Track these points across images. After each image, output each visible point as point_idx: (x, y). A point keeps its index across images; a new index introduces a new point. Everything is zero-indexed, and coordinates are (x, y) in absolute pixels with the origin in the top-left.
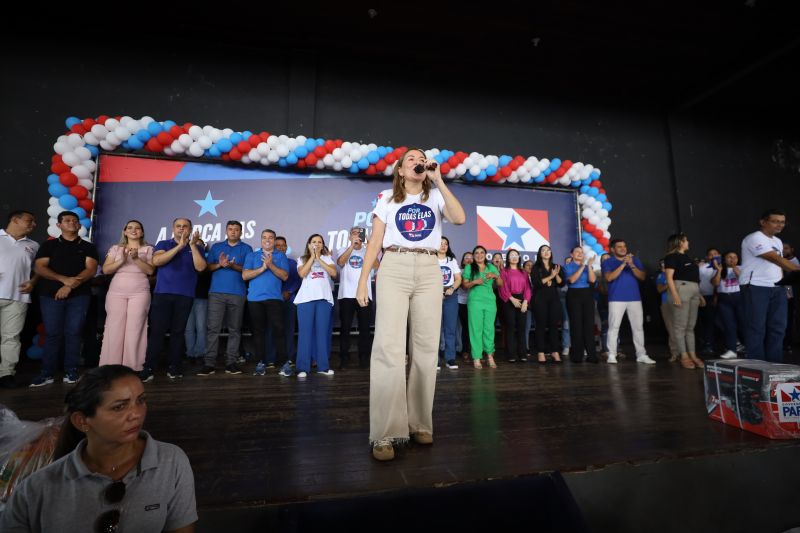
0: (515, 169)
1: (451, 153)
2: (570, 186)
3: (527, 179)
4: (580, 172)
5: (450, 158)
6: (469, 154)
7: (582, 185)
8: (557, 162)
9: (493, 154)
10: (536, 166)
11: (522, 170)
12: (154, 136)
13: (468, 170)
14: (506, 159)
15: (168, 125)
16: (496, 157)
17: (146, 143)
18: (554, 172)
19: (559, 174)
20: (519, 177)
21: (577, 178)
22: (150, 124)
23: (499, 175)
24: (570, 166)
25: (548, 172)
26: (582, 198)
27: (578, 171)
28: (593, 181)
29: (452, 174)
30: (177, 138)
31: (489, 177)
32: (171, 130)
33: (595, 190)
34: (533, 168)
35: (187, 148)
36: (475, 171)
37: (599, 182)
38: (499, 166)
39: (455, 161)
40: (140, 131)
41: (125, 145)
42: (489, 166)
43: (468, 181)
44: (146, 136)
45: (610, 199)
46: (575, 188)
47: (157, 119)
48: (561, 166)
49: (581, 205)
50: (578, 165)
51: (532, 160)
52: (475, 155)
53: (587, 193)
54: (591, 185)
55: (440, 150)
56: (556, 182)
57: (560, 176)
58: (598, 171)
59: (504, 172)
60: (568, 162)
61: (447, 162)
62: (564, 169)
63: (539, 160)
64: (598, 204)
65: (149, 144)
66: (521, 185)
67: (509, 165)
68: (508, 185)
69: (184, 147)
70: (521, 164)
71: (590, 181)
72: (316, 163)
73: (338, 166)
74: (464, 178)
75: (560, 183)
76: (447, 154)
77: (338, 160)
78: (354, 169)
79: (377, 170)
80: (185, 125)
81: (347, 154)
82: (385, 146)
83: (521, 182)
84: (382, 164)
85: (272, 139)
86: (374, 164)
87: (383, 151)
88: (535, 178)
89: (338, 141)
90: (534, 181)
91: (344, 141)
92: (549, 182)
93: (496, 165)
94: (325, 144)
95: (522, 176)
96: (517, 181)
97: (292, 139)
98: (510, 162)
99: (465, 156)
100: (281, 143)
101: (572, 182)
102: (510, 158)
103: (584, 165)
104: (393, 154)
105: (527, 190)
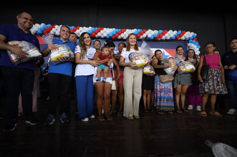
0: (164, 35)
1: (141, 30)
2: (185, 40)
3: (168, 38)
4: (189, 35)
5: (141, 32)
6: (147, 30)
7: (189, 40)
8: (180, 32)
10: (172, 33)
11: (167, 35)
12: (45, 29)
13: (147, 36)
14: (161, 31)
15: (49, 25)
16: (157, 31)
19: (180, 36)
20: (165, 38)
21: (187, 37)
22: (44, 25)
23: (158, 37)
24: (185, 33)
25: (177, 35)
26: (189, 44)
27: (188, 35)
28: (193, 38)
29: (141, 37)
30: (51, 29)
31: (154, 38)
32: (50, 27)
33: (194, 41)
34: (171, 34)
36: (149, 36)
37: (196, 38)
38: (158, 34)
40: (41, 28)
41: (37, 33)
42: (155, 34)
43: (147, 40)
44: (43, 29)
45: (200, 44)
46: (187, 41)
47: (46, 24)
48: (181, 33)
49: (189, 47)
50: (188, 33)
51: (171, 31)
52: (149, 30)
53: (192, 43)
55: (137, 29)
56: (179, 39)
57: (181, 37)
58: (196, 34)
59: (160, 36)
60: (184, 31)
63: (173, 31)
64: (195, 46)
65: (43, 32)
66: (166, 40)
67: (162, 33)
68: (162, 40)
69: (54, 32)
70: (166, 33)
71: (192, 38)
72: (95, 35)
73: (102, 37)
74: (146, 39)
75: (181, 39)
76: (139, 30)
77: (102, 34)
78: (108, 37)
79: (115, 37)
80: (54, 25)
81: (105, 32)
82: (118, 29)
83: (166, 39)
84: (117, 35)
85: (81, 28)
86: (114, 35)
87: (117, 30)
88: (172, 37)
89: (102, 28)
90: (171, 39)
91: (104, 28)
92: (177, 39)
93: (157, 33)
94: (98, 29)
95: (167, 37)
96: (165, 39)
97: (87, 28)
98: (162, 32)
99: (146, 31)
100: (83, 29)
101: (185, 38)
102: (163, 31)
103: (190, 32)
104: (121, 31)
105: (168, 42)
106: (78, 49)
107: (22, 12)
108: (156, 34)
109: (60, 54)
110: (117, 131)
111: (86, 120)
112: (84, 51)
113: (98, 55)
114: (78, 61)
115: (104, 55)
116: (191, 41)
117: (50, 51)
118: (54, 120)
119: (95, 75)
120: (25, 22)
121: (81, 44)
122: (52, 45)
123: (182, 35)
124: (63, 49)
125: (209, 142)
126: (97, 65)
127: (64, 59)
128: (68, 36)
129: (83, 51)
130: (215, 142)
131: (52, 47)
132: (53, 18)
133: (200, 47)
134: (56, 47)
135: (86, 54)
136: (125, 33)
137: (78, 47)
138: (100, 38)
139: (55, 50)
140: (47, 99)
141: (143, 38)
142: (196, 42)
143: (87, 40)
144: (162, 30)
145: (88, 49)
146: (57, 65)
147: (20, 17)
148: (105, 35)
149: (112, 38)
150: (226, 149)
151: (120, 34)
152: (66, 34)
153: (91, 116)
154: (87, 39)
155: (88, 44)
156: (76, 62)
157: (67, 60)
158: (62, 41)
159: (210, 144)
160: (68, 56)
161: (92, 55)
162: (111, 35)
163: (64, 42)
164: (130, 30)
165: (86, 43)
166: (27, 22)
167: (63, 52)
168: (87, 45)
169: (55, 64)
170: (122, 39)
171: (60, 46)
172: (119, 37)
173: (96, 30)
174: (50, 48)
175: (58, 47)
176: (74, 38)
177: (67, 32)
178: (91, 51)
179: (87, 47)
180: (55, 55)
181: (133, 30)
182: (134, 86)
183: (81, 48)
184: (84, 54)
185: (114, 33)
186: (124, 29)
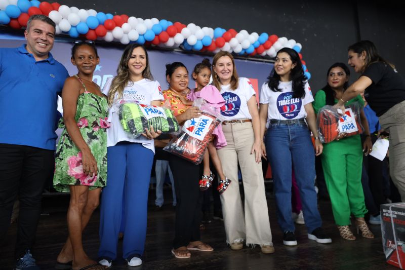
0: (228, 40)
1: (170, 24)
3: (238, 50)
4: (285, 45)
5: (169, 28)
6: (186, 24)
8: (265, 36)
9: (209, 27)
10: (247, 38)
11: (234, 41)
13: (185, 40)
14: (220, 31)
16: (211, 30)
18: (262, 44)
19: (266, 46)
20: (231, 48)
23: (214, 45)
24: (276, 40)
25: (257, 44)
27: (283, 45)
29: (171, 42)
31: (205, 47)
34: (244, 40)
36: (192, 41)
38: (215, 37)
39: (172, 30)
42: (205, 37)
43: (186, 49)
48: (269, 40)
50: (283, 40)
51: (243, 33)
52: (192, 26)
55: (159, 20)
56: (264, 54)
57: (267, 48)
58: (300, 46)
59: (218, 43)
60: (274, 36)
61: (166, 31)
62: (272, 42)
63: (250, 33)
67: (223, 36)
70: (234, 36)
74: (183, 48)
75: (267, 55)
76: (166, 24)
78: (74, 33)
79: (97, 35)
81: (64, 17)
82: (106, 13)
83: (234, 52)
84: (101, 29)
86: (94, 30)
87: (103, 17)
88: (247, 49)
89: (55, 4)
90: (245, 52)
91: (61, 4)
92: (258, 54)
93: (212, 36)
94: (40, 6)
95: (235, 47)
96: (231, 51)
98: (224, 34)
99: (183, 27)
102: (224, 31)
103: (289, 39)
104: (113, 19)
105: (239, 60)
108: (209, 37)
123: (270, 43)
133: (308, 75)
136: (125, 26)
141: (175, 44)
143: (138, 62)
144: (222, 28)
148: (65, 26)
149: (88, 37)
151: (111, 29)
154: (138, 60)
162: (84, 29)
164: (140, 20)
170: (116, 44)
172: (109, 37)
173: (35, 8)
181: (148, 21)
185: (95, 24)
186: (124, 16)
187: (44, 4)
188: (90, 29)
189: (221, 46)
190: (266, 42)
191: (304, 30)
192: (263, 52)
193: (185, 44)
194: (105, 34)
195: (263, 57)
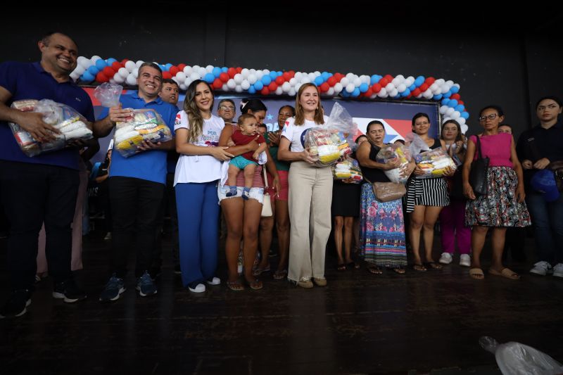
0: (384, 86)
1: (331, 75)
2: (433, 99)
3: (394, 93)
4: (441, 87)
5: (329, 79)
6: (345, 76)
7: (443, 98)
8: (421, 79)
9: (365, 75)
10: (403, 83)
11: (390, 86)
12: (101, 70)
13: (344, 88)
14: (377, 78)
15: (111, 61)
16: (368, 77)
17: (96, 76)
18: (417, 87)
19: (423, 89)
20: (387, 93)
21: (439, 92)
22: (98, 61)
23: (371, 91)
24: (433, 82)
25: (414, 87)
26: (443, 109)
27: (440, 87)
28: (453, 94)
29: (331, 91)
30: (116, 71)
31: (362, 93)
32: (112, 64)
33: (455, 102)
34: (400, 84)
35: (126, 79)
36: (350, 88)
37: (458, 95)
38: (371, 84)
39: (333, 81)
40: (91, 67)
41: (82, 78)
42: (363, 84)
43: (345, 97)
44: (95, 70)
45: (467, 109)
46: (437, 101)
47: (104, 58)
48: (425, 82)
49: (442, 115)
50: (440, 81)
51: (400, 78)
52: (350, 75)
53: (448, 105)
54: (451, 98)
55: (321, 73)
56: (420, 96)
57: (423, 91)
58: (458, 86)
59: (374, 88)
60: (431, 79)
61: (327, 81)
62: (428, 85)
63: (406, 77)
64: (457, 113)
65: (98, 76)
66: (390, 99)
67: (379, 83)
68: (379, 99)
69: (122, 77)
70: (390, 81)
71: (450, 95)
72: (221, 86)
73: (239, 89)
74: (341, 95)
75: (423, 97)
76: (327, 75)
77: (239, 84)
78: (252, 90)
79: (270, 91)
80: (123, 61)
81: (245, 78)
82: (276, 71)
83: (389, 96)
84: (274, 85)
85: (187, 69)
86: (267, 86)
87: (274, 74)
88: (402, 93)
89: (239, 68)
90: (401, 96)
91: (243, 68)
92: (414, 97)
93: (369, 83)
94: (228, 71)
95: (391, 92)
96: (387, 96)
97: (203, 68)
98: (380, 81)
99: (343, 77)
100: (194, 72)
101: (434, 95)
102: (381, 77)
103: (446, 81)
104: (282, 76)
105: (395, 104)
106: (183, 120)
107: (50, 33)
108: (366, 84)
109: (137, 133)
110: (274, 316)
111: (200, 289)
112: (196, 125)
113: (230, 134)
114: (181, 147)
115: (244, 134)
116: (447, 100)
117: (114, 124)
118: (121, 291)
119: (223, 182)
120: (58, 56)
121: (190, 108)
122: (118, 111)
123: (426, 86)
124: (144, 121)
125: (489, 340)
126: (227, 158)
127: (148, 143)
128: (157, 88)
129: (194, 124)
130: (504, 339)
131: (119, 115)
132: (121, 43)
133: (467, 114)
134: (128, 114)
135: (202, 130)
136: (292, 81)
137: (182, 113)
138: (232, 92)
139: (126, 122)
140: (106, 238)
141: (335, 92)
142: (459, 104)
143: (204, 98)
144: (379, 74)
145: (206, 121)
146: (130, 157)
147: (46, 45)
148: (245, 85)
149: (263, 92)
150: (528, 357)
151: (280, 84)
152: (153, 83)
153: (211, 281)
154: (204, 96)
155: (207, 107)
156: (178, 150)
157: (154, 145)
158: (141, 100)
159: (491, 345)
160: (157, 136)
161: (215, 133)
162: (260, 86)
163: (148, 101)
164: (305, 74)
165: (200, 105)
166: (61, 56)
167: (145, 127)
168: (204, 111)
169: (125, 155)
170: (285, 96)
171: (137, 113)
172: (279, 91)
173: (224, 73)
174: (113, 117)
175: (134, 115)
176: (172, 92)
177: (154, 78)
178: (214, 125)
179: (203, 114)
180: (125, 134)
181: (311, 74)
182: (314, 209)
183: (190, 117)
184: (196, 130)
185: (268, 81)
186: (292, 72)
187: (231, 69)
188: (264, 86)
189: (378, 92)
190: (422, 85)
191: (462, 70)
192: (419, 94)
193: (344, 92)
194: (276, 89)
195: (418, 100)
